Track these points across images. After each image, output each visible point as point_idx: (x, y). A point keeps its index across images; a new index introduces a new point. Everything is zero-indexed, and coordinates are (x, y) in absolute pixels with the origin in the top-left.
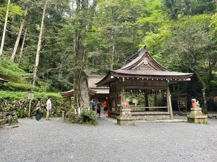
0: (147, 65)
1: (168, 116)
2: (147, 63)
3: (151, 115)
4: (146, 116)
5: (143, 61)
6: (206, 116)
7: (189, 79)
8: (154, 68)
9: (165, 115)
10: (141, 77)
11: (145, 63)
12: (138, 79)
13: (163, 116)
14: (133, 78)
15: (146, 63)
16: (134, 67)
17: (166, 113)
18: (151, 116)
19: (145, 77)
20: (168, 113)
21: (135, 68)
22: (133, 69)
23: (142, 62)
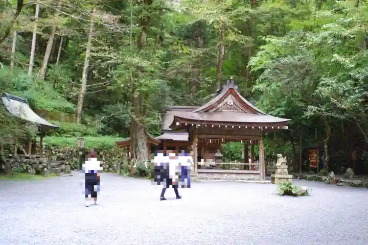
0: (232, 105)
1: (258, 176)
2: (232, 103)
3: (234, 173)
4: (226, 175)
6: (291, 176)
7: (287, 128)
8: (241, 110)
9: (253, 175)
11: (228, 103)
12: (213, 126)
13: (250, 175)
14: (206, 126)
15: (230, 103)
16: (213, 108)
17: (255, 172)
18: (232, 176)
20: (259, 172)
21: (214, 110)
22: (211, 111)
23: (225, 101)
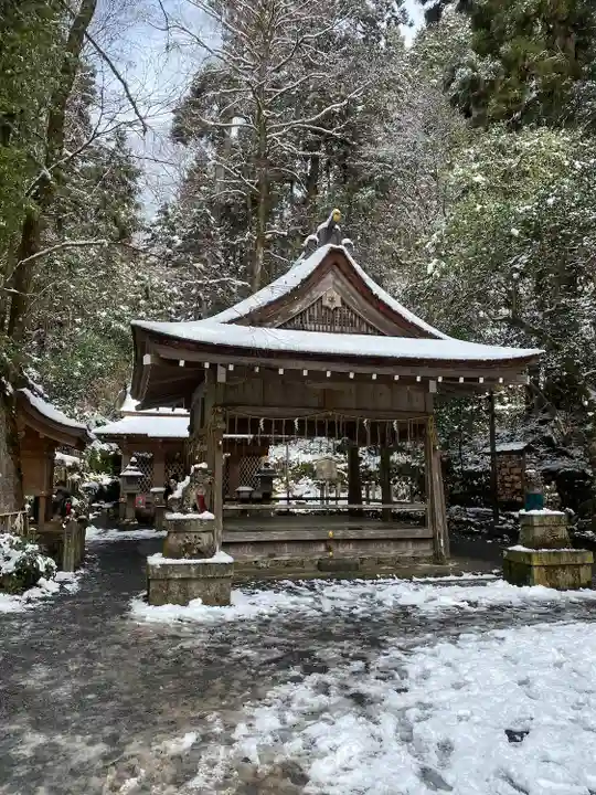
0: (336, 309)
1: (426, 547)
2: (338, 304)
4: (322, 548)
5: (322, 293)
8: (368, 325)
9: (410, 544)
10: (293, 365)
11: (326, 303)
12: (281, 372)
13: (403, 545)
14: (257, 370)
15: (332, 300)
17: (419, 533)
19: (316, 366)
20: (429, 533)
21: (278, 321)
22: (269, 325)
23: (316, 294)
